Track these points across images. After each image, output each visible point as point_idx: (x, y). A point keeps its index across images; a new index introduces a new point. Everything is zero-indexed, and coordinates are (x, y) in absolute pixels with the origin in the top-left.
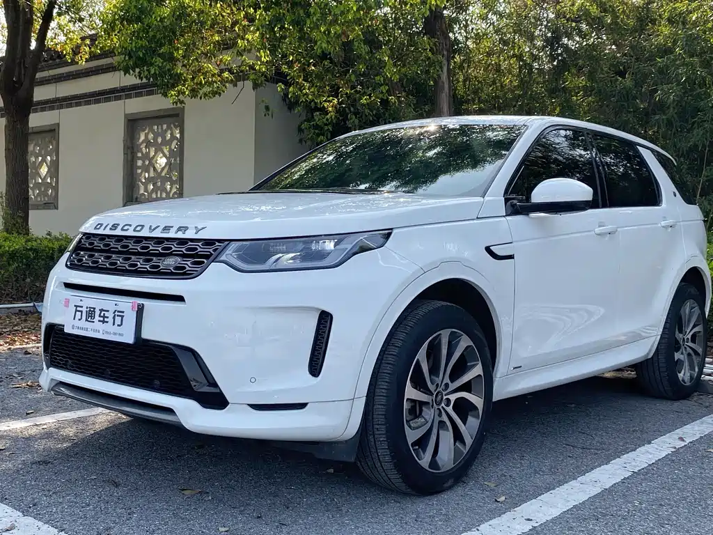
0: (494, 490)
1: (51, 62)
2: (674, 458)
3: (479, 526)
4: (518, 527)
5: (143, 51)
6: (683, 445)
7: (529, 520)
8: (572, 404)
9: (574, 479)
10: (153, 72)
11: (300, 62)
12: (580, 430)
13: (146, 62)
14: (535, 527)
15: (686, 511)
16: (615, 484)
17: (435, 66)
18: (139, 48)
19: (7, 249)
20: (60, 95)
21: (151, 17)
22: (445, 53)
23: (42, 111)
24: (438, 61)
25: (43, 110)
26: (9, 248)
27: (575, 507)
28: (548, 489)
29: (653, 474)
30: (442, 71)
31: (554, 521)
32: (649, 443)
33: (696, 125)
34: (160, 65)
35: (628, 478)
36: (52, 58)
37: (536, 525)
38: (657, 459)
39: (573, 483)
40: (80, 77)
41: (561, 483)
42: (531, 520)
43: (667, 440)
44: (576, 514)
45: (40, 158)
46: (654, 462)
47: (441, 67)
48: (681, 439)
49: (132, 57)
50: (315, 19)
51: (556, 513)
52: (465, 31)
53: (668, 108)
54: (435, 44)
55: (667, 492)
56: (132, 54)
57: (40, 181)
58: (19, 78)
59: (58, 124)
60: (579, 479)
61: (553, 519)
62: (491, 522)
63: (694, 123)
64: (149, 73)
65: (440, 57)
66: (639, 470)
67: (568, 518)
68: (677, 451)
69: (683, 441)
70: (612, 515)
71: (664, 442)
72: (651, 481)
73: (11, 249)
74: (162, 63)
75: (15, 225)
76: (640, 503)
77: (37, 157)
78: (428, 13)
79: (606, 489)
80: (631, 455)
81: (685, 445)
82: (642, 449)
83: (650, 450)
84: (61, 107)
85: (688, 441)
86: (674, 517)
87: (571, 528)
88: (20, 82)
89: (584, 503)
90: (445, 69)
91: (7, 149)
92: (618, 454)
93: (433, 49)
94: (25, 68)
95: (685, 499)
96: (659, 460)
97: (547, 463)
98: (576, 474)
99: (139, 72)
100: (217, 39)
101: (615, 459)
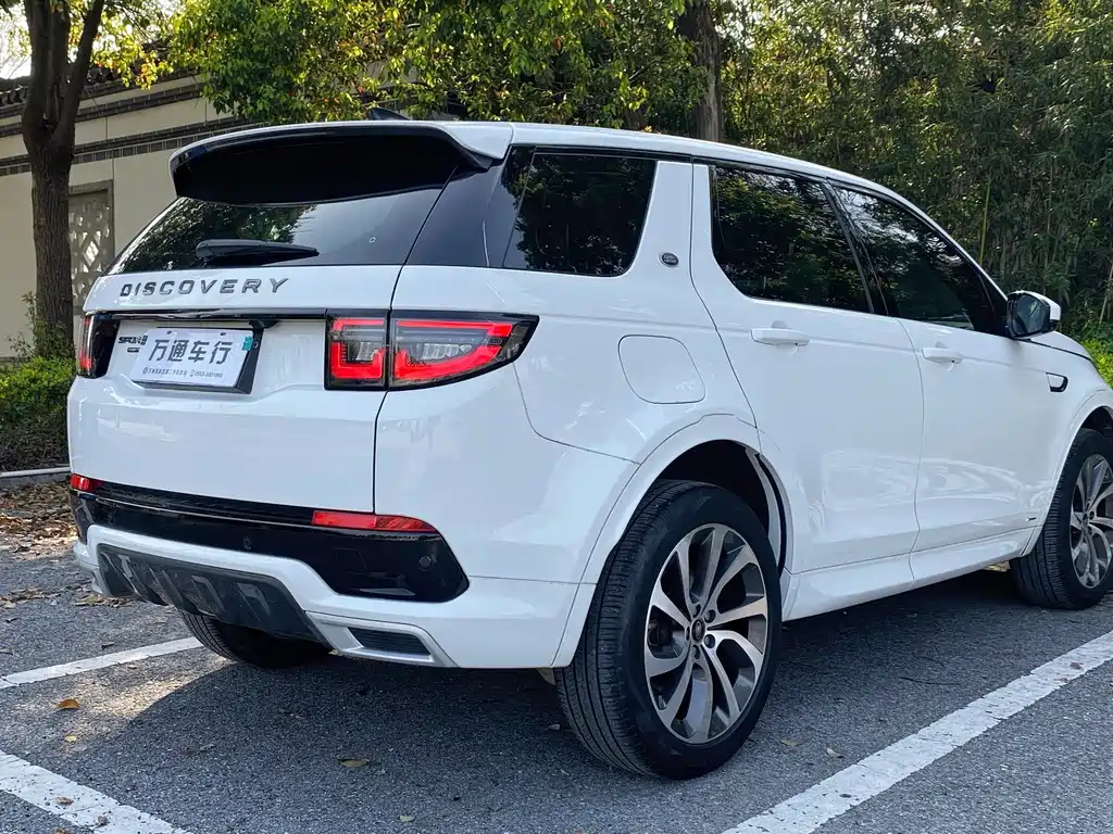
0: (794, 752)
1: (98, 84)
2: (1063, 697)
3: (773, 806)
4: (830, 806)
5: (246, 77)
6: (1078, 675)
7: (845, 796)
8: (913, 613)
9: (913, 733)
10: (260, 107)
11: (487, 85)
12: (924, 655)
13: (249, 92)
14: (855, 807)
15: (1077, 778)
16: (973, 739)
17: (695, 84)
18: (238, 71)
19: (46, 383)
20: (112, 136)
21: (255, 22)
22: (712, 62)
23: (85, 161)
24: (700, 76)
25: (88, 159)
26: (49, 382)
27: (914, 775)
28: (874, 750)
29: (1031, 722)
30: (707, 91)
31: (883, 796)
32: (1028, 673)
33: (1104, 168)
34: (271, 97)
35: (993, 729)
36: (98, 79)
37: (856, 803)
38: (1038, 699)
39: (912, 738)
40: (143, 108)
41: (893, 739)
42: (849, 796)
43: (1054, 668)
44: (915, 787)
45: (85, 234)
46: (1033, 702)
47: (706, 85)
48: (1076, 666)
49: (228, 85)
50: (509, 24)
51: (884, 784)
52: (743, 22)
53: (1062, 140)
54: (695, 50)
55: (1051, 750)
56: (228, 81)
57: (86, 270)
58: (52, 114)
59: (112, 181)
60: (920, 732)
61: (880, 794)
62: (790, 801)
63: (1102, 163)
64: (256, 108)
65: (703, 70)
66: (1011, 717)
67: (903, 792)
68: (1069, 684)
69: (1079, 668)
70: (968, 787)
71: (1050, 672)
72: (1029, 733)
73: (51, 384)
74: (275, 94)
75: (52, 342)
76: (1010, 768)
77: (79, 234)
78: (683, 9)
79: (961, 747)
80: (999, 693)
81: (1082, 676)
82: (1015, 683)
83: (1028, 686)
84: (116, 155)
85: (1086, 668)
86: (1058, 788)
87: (906, 808)
88: (53, 122)
89: (926, 769)
90: (712, 86)
91: (37, 226)
92: (980, 693)
93: (693, 57)
94: (61, 99)
95: (1075, 759)
96: (1041, 700)
97: (874, 707)
98: (917, 724)
99: (239, 108)
100: (357, 53)
101: (975, 699)
